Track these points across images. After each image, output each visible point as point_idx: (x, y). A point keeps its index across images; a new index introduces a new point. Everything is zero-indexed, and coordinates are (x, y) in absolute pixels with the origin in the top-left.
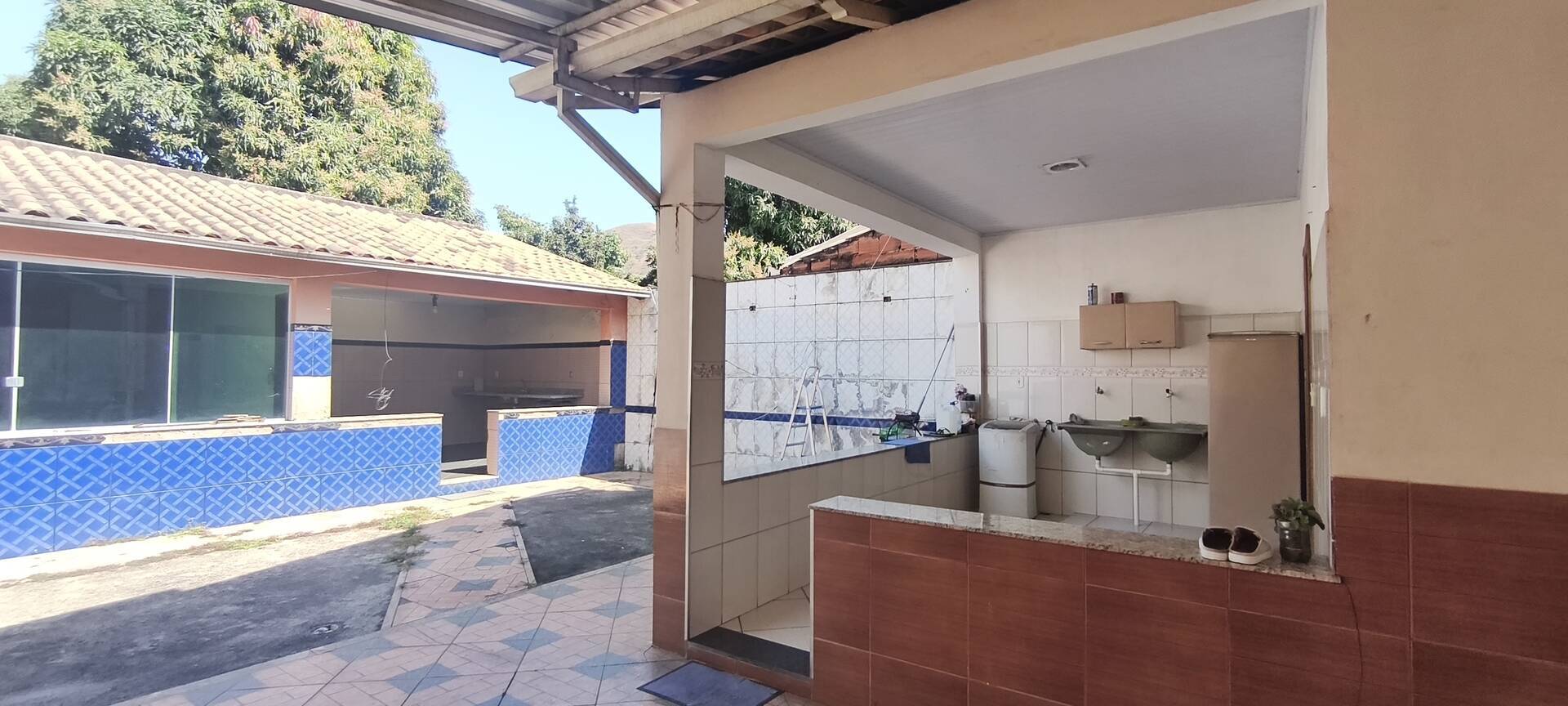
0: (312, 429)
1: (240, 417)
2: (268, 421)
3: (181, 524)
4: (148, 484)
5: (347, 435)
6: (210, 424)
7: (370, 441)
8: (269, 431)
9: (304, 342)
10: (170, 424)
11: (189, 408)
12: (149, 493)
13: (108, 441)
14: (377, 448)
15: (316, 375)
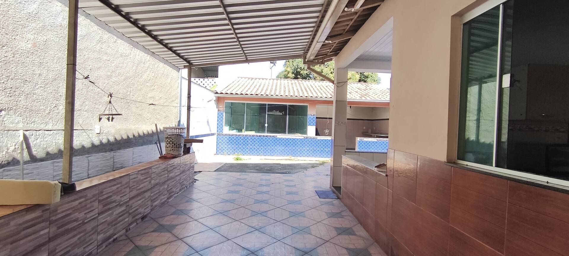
0: (311, 138)
1: (298, 134)
2: (303, 135)
3: (288, 155)
4: (283, 146)
5: (319, 140)
6: (293, 135)
7: (324, 142)
8: (303, 138)
9: (310, 118)
10: (287, 134)
11: (290, 132)
12: (283, 148)
13: (278, 137)
14: (326, 144)
15: (312, 126)
